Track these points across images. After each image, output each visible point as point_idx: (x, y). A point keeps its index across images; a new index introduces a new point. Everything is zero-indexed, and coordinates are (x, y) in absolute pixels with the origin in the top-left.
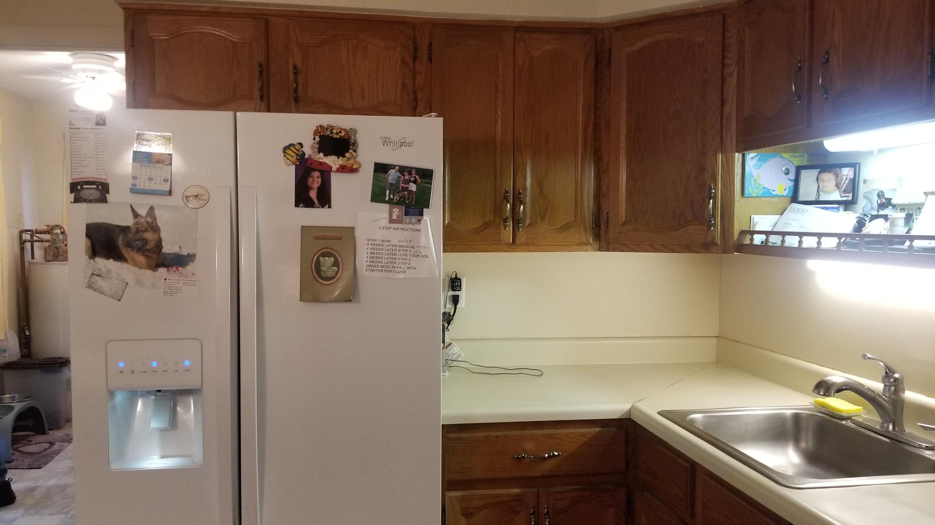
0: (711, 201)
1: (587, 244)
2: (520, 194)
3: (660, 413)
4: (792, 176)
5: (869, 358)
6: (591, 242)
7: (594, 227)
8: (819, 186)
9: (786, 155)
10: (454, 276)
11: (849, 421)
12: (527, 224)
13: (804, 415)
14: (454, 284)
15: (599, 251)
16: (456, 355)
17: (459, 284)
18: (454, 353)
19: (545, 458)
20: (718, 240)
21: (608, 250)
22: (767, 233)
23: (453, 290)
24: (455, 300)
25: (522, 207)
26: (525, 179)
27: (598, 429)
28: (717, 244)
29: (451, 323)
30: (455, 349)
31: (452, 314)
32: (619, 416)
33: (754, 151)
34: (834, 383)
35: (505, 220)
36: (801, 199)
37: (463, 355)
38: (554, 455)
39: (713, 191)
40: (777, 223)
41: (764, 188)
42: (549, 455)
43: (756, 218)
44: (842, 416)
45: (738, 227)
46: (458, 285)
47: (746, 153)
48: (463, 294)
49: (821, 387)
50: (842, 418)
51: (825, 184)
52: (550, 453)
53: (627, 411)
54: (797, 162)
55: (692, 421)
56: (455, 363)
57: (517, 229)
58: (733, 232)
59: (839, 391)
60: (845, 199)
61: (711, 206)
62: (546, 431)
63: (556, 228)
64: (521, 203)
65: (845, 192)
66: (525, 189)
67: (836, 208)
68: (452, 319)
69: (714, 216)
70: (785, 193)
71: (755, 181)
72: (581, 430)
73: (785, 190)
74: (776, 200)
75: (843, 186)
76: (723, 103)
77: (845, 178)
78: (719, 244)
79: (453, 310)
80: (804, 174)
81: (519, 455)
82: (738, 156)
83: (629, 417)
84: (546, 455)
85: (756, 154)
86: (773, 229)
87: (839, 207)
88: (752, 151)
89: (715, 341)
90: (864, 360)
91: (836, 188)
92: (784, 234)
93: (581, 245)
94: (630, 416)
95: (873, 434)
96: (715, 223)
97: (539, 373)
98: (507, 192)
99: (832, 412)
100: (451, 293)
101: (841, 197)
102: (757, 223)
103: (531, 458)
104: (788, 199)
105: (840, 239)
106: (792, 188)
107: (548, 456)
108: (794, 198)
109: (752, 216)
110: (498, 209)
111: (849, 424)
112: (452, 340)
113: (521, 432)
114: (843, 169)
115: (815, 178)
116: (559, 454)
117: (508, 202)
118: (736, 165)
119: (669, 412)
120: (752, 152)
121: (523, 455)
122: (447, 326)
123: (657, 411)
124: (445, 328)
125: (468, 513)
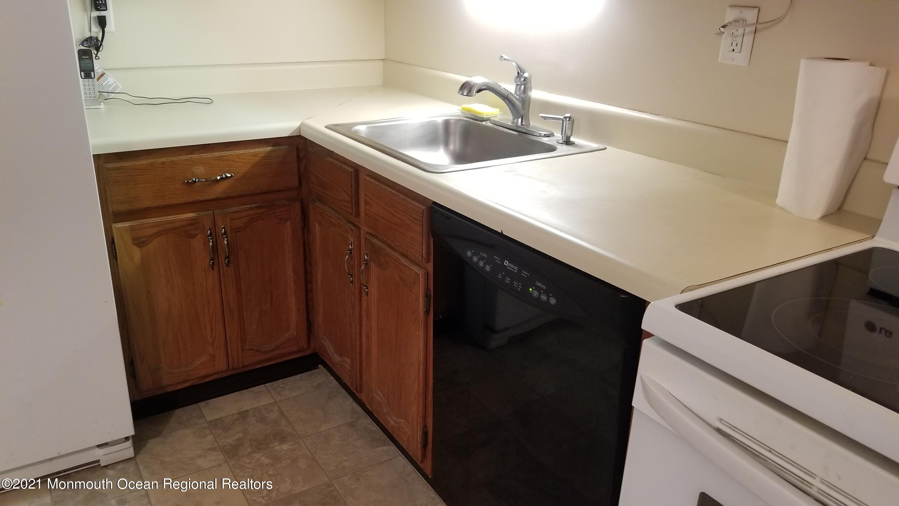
3: (326, 127)
5: (505, 59)
11: (488, 122)
13: (453, 121)
14: (98, 2)
16: (112, 87)
17: (104, 2)
18: (109, 84)
19: (217, 181)
23: (98, 9)
24: (102, 22)
27: (270, 148)
29: (100, 50)
30: (110, 81)
31: (100, 39)
32: (289, 134)
34: (476, 83)
37: (121, 87)
38: (227, 177)
42: (222, 177)
44: (483, 118)
46: (102, 3)
48: (110, 15)
49: (465, 88)
50: (483, 120)
52: (222, 175)
53: (297, 128)
55: (356, 132)
56: (112, 96)
59: (479, 91)
62: (217, 154)
68: (101, 45)
72: (252, 151)
79: (101, 34)
81: (190, 180)
83: (299, 135)
84: (219, 178)
89: (381, 63)
90: (500, 61)
94: (300, 133)
95: (506, 130)
97: (208, 101)
99: (475, 117)
100: (96, 13)
103: (202, 181)
107: (220, 178)
111: (489, 124)
112: (104, 70)
113: (189, 156)
116: (232, 176)
119: (336, 125)
121: (194, 180)
122: (96, 52)
123: (325, 126)
124: (94, 56)
125: (140, 242)
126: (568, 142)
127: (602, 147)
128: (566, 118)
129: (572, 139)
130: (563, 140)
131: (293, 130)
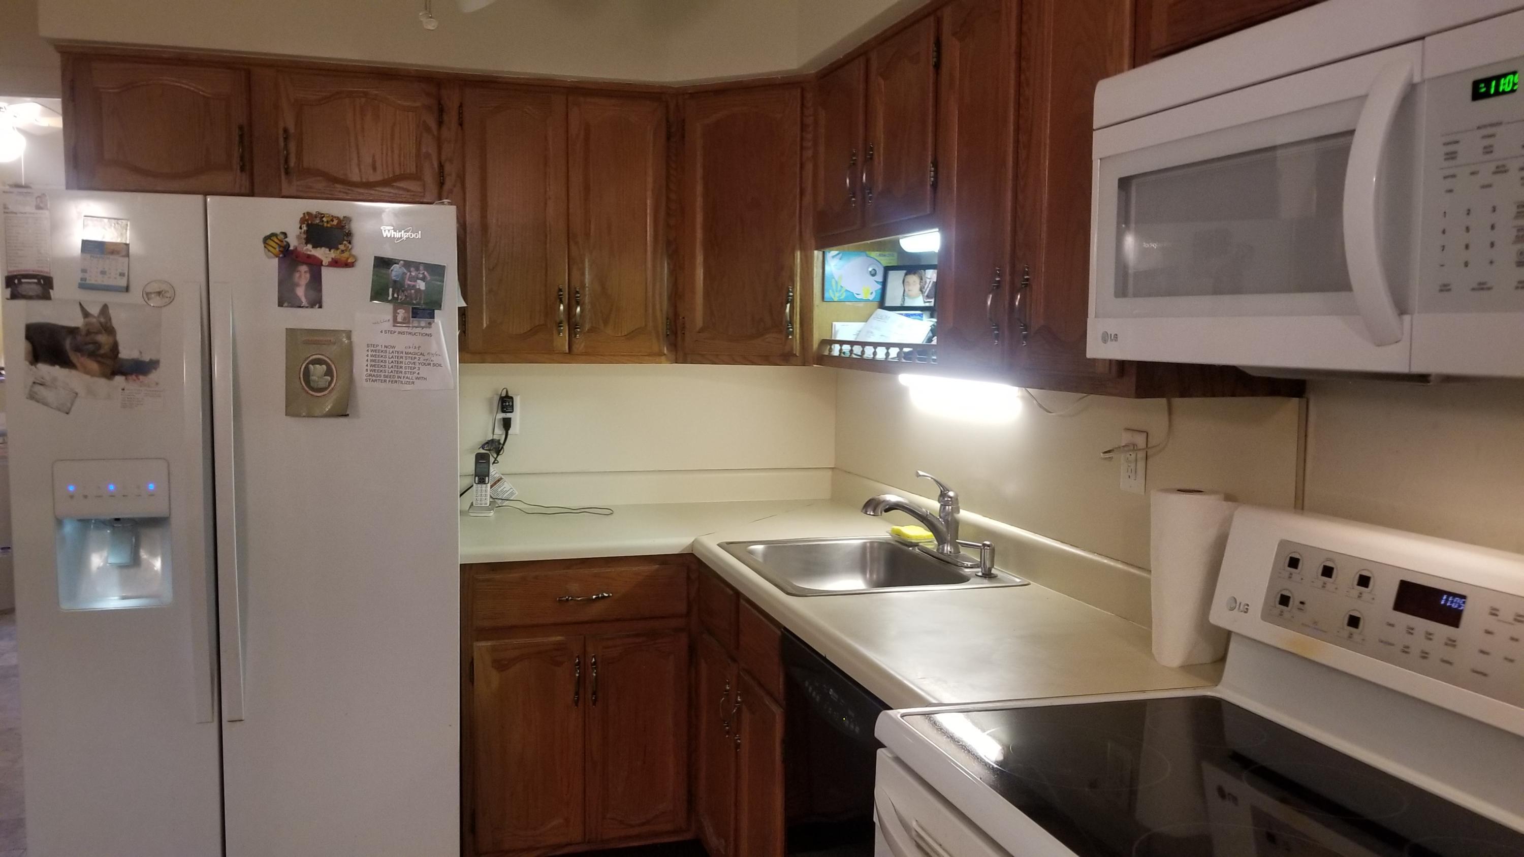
0: (788, 305)
1: (661, 354)
2: (577, 292)
3: (723, 546)
4: (879, 277)
5: (922, 477)
6: (665, 352)
7: (668, 333)
8: (904, 290)
9: (874, 254)
10: (504, 394)
11: (916, 548)
12: (587, 329)
14: (504, 404)
15: (676, 363)
16: (508, 493)
17: (511, 404)
18: (505, 490)
19: (592, 601)
20: (797, 349)
21: (685, 362)
22: (852, 343)
23: (503, 412)
24: (507, 424)
25: (578, 309)
26: (583, 274)
27: (657, 567)
28: (795, 355)
29: (501, 453)
30: (506, 486)
31: (502, 442)
32: (680, 550)
33: (834, 248)
34: (886, 500)
35: (559, 324)
36: (887, 304)
37: (517, 493)
38: (604, 597)
39: (791, 294)
40: (860, 331)
41: (847, 291)
43: (838, 325)
44: (911, 542)
45: (817, 336)
46: (509, 405)
47: (826, 250)
48: (516, 417)
49: (870, 506)
50: (911, 544)
51: (910, 288)
52: (599, 595)
53: (688, 546)
54: (886, 261)
55: (751, 552)
56: (506, 503)
57: (573, 336)
58: (812, 341)
59: (887, 510)
60: (927, 305)
61: (788, 310)
62: (596, 570)
63: (623, 335)
64: (578, 303)
65: (928, 297)
66: (583, 286)
67: (919, 315)
68: (502, 448)
69: (791, 322)
70: (871, 297)
71: (837, 283)
72: (636, 569)
73: (872, 293)
74: (861, 304)
75: (926, 290)
76: (802, 193)
77: (928, 281)
78: (798, 355)
79: (504, 437)
80: (892, 274)
81: (563, 598)
82: (817, 254)
83: (691, 552)
84: (594, 597)
85: (837, 252)
86: (856, 339)
87: (922, 314)
88: (832, 248)
89: (830, 473)
90: (918, 477)
91: (920, 292)
92: (864, 344)
93: (654, 356)
96: (793, 331)
97: (608, 512)
98: (560, 290)
99: (904, 540)
100: (501, 415)
101: (925, 302)
102: (838, 331)
103: (576, 600)
104: (876, 304)
105: (901, 349)
106: (880, 291)
107: (596, 598)
108: (882, 305)
109: (834, 323)
110: (550, 311)
111: (916, 550)
112: (502, 474)
113: (565, 571)
114: (927, 271)
115: (902, 279)
116: (609, 596)
117: (561, 302)
118: (815, 265)
119: (728, 543)
120: (833, 250)
121: (568, 598)
122: (495, 456)
123: (717, 543)
124: (492, 460)
125: (500, 665)
126: (988, 575)
127: (1027, 581)
128: (984, 545)
129: (993, 571)
130: (983, 572)
131: (684, 547)
